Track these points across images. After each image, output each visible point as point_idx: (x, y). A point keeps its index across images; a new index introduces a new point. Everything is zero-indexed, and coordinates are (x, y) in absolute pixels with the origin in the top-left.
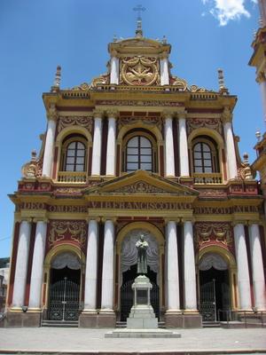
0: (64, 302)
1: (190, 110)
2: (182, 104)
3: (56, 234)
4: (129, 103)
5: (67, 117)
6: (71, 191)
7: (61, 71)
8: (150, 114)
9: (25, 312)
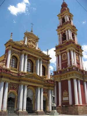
0: (10, 108)
1: (43, 59)
2: (42, 57)
3: (10, 87)
4: (31, 52)
5: (14, 50)
6: (14, 74)
7: (12, 34)
8: (35, 57)
9: (2, 111)
